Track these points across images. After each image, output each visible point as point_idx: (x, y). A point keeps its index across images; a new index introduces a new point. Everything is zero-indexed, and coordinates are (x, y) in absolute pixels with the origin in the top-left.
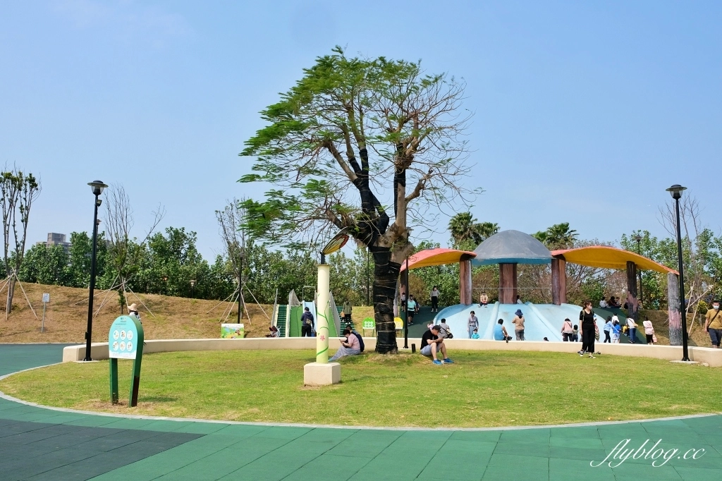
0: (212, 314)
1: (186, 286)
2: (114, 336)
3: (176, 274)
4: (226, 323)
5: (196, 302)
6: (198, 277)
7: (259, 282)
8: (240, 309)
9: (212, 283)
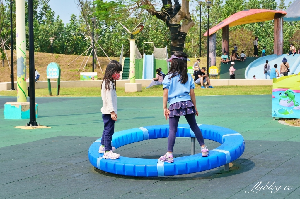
0: (72, 66)
1: (46, 43)
2: (49, 70)
3: (37, 33)
4: (83, 72)
5: (59, 56)
6: (56, 35)
7: (109, 38)
8: (94, 62)
9: (68, 40)
